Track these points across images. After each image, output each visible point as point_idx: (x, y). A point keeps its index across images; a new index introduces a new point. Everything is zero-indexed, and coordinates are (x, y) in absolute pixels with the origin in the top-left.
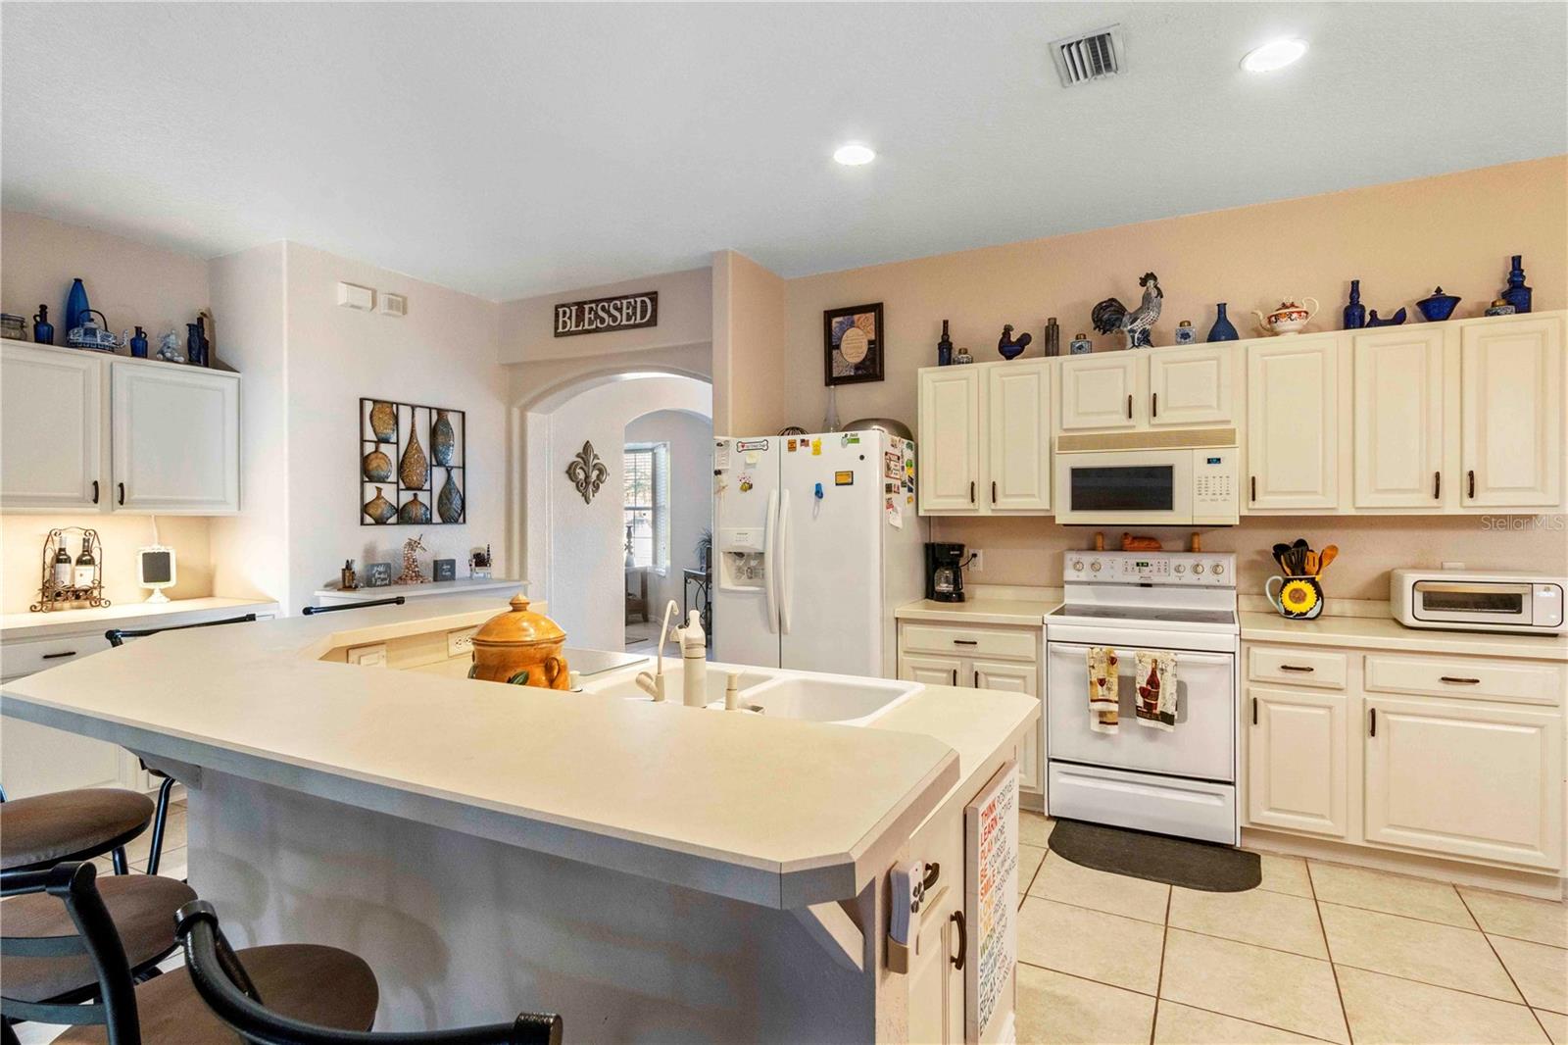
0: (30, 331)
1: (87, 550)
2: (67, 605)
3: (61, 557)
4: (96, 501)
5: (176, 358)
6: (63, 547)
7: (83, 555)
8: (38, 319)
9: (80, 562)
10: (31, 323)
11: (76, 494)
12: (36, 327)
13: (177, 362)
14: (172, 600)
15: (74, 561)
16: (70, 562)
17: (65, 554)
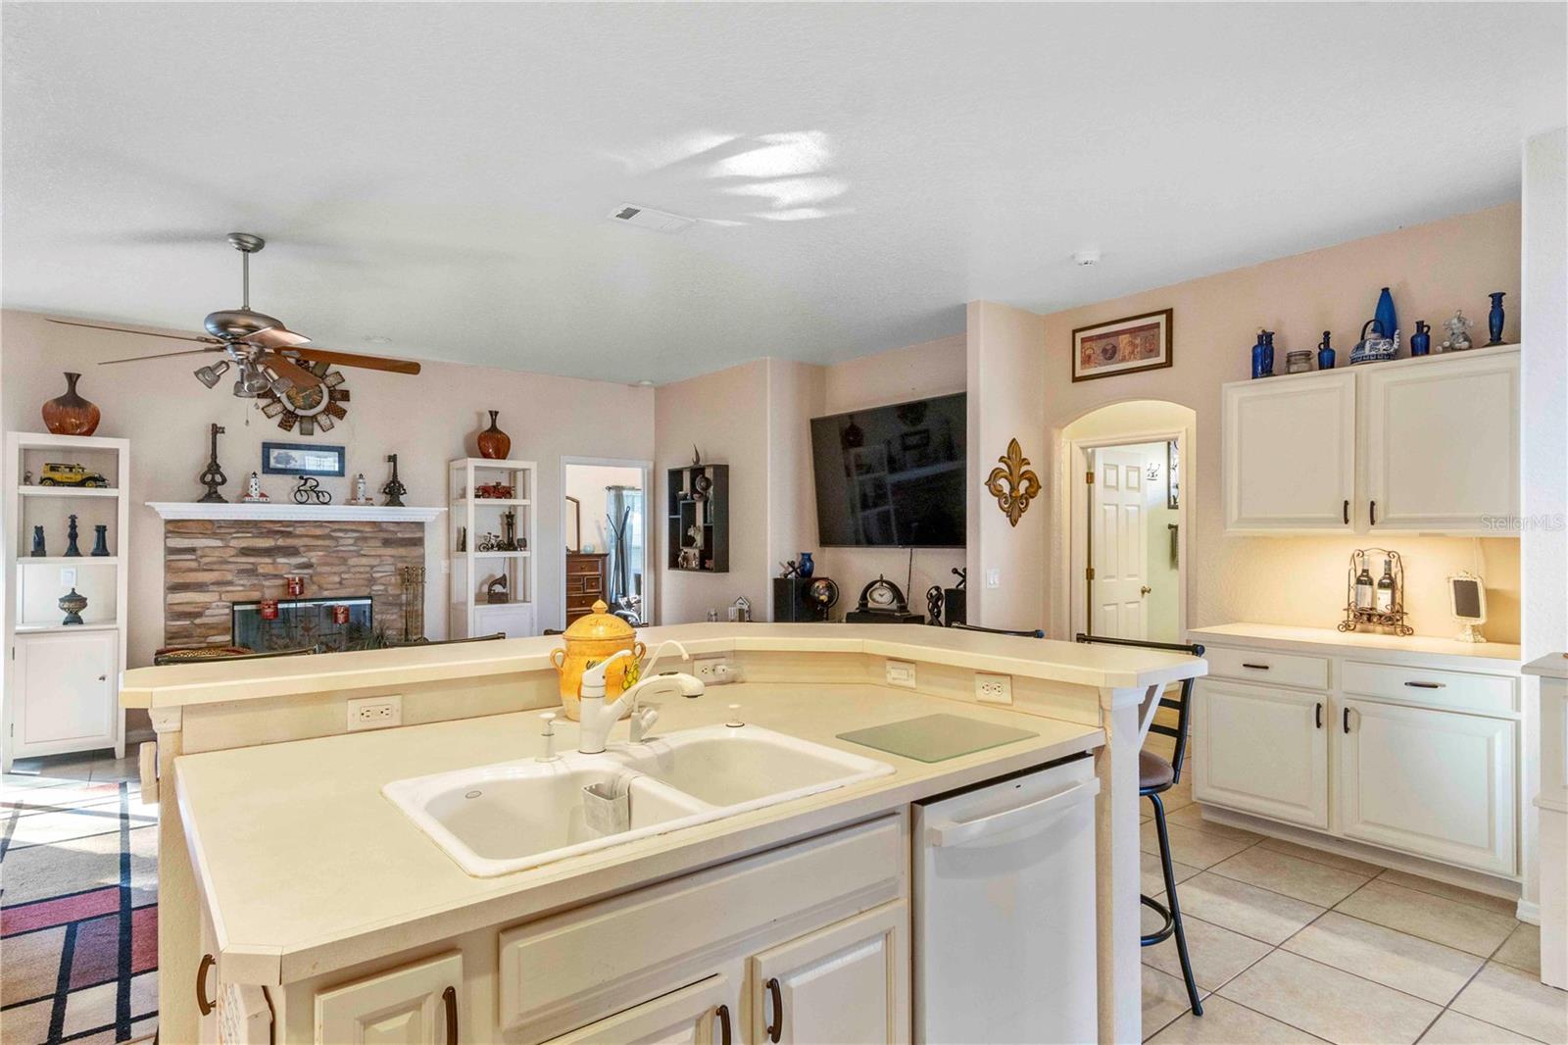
0: (1315, 361)
1: (1388, 574)
2: (1379, 628)
3: (1364, 579)
4: (1346, 521)
5: (1457, 345)
6: (1366, 568)
7: (1384, 578)
8: (1322, 346)
9: (1382, 585)
10: (1316, 351)
11: (1332, 515)
12: (1319, 354)
13: (1460, 350)
14: (1488, 641)
15: (1376, 583)
16: (1371, 584)
17: (1367, 576)
